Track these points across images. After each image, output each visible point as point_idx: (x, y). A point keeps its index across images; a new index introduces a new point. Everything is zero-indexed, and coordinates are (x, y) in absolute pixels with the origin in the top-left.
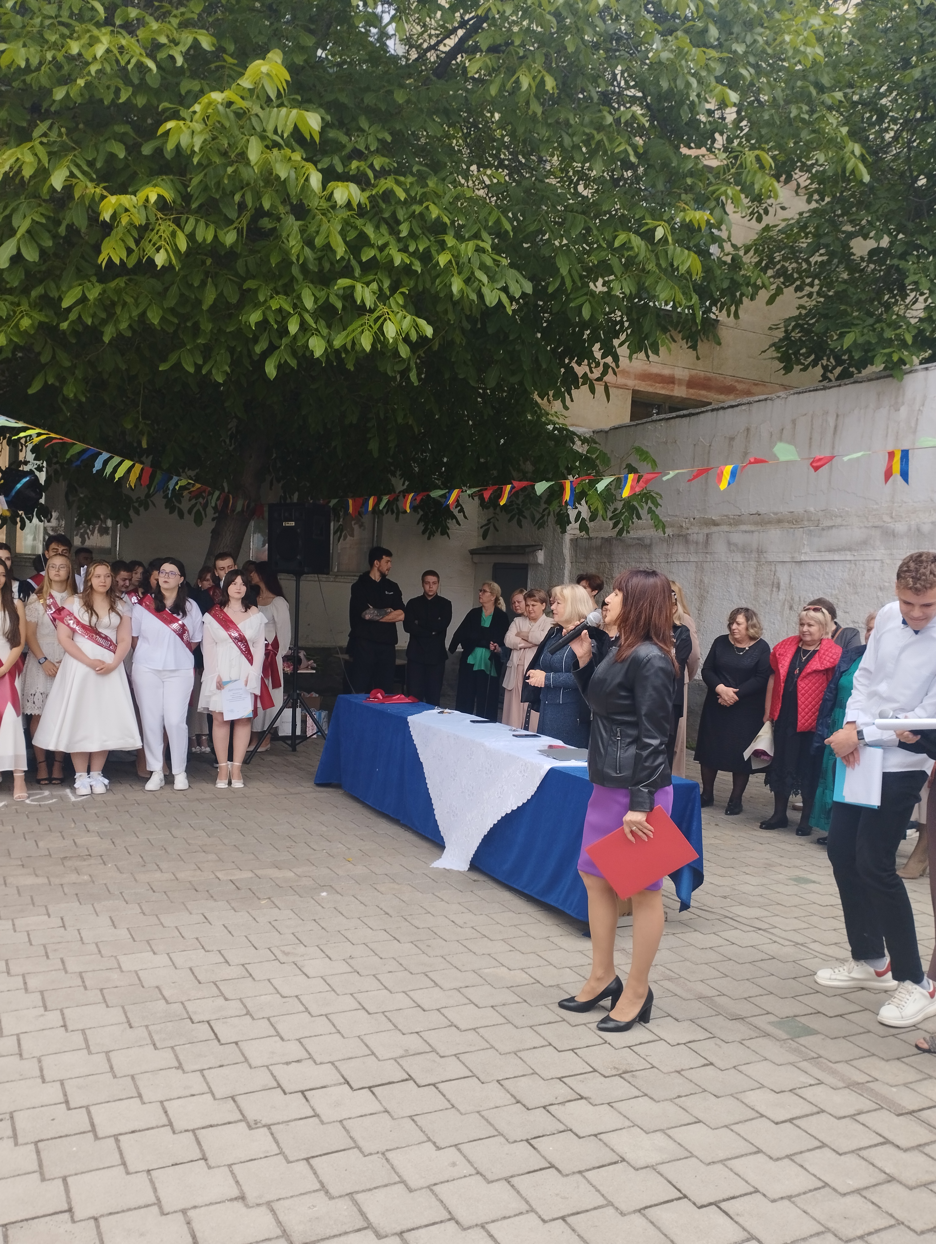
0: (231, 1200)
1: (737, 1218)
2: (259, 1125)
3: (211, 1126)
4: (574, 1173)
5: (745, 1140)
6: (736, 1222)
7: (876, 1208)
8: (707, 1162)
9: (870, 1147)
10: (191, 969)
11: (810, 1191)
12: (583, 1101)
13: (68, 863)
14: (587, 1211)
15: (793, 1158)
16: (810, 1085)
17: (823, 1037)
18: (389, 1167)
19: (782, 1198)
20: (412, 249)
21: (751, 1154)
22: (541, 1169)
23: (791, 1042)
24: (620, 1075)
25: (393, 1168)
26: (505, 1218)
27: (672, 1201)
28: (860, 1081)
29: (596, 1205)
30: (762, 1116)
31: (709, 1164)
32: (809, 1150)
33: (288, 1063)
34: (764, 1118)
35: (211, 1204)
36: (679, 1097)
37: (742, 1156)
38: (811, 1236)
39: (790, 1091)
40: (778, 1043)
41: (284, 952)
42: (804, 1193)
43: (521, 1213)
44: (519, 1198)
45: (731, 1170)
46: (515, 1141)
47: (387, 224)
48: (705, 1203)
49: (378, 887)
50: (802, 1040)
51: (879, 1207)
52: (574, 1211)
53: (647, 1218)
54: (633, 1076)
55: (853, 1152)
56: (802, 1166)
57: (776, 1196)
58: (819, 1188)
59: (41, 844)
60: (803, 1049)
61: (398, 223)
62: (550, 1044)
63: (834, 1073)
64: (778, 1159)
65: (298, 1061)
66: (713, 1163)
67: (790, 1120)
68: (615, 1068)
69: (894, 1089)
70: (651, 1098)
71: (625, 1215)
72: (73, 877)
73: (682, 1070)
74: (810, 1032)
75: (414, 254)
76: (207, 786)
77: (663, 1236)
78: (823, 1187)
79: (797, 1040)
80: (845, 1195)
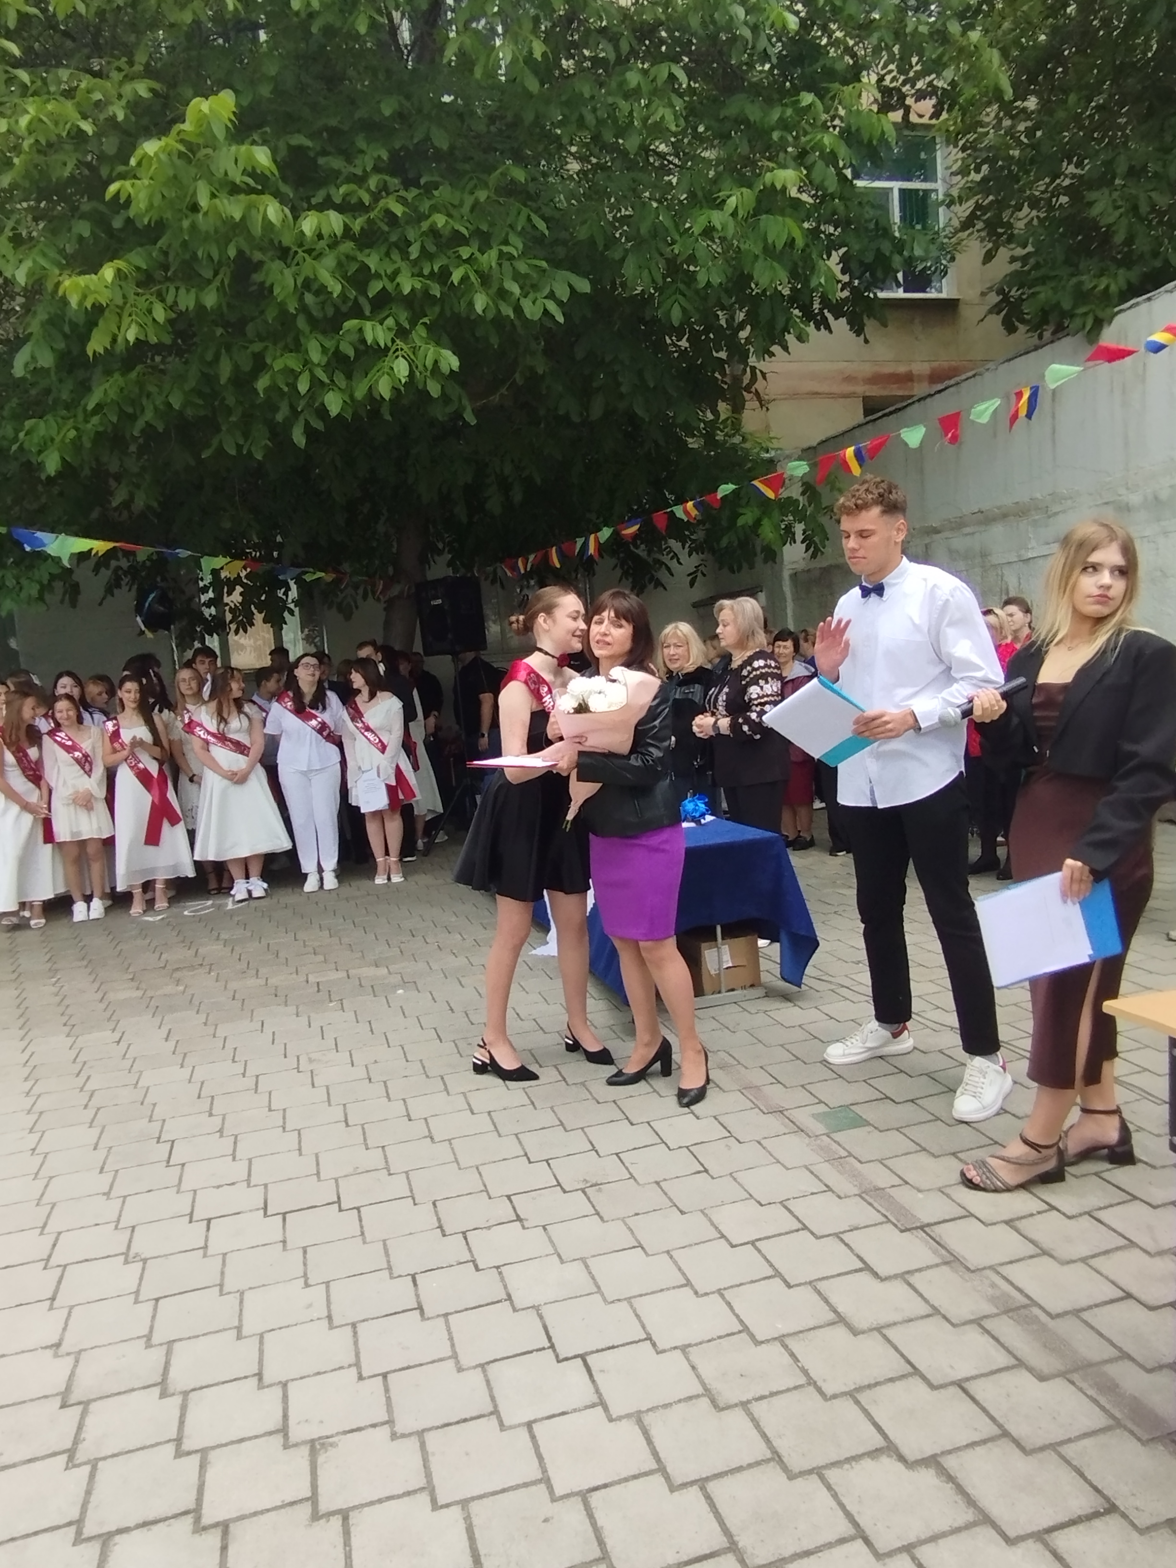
0: (46, 1347)
1: (596, 1377)
2: (138, 1258)
3: (87, 1260)
4: (438, 1316)
5: (680, 1269)
6: (593, 1381)
7: (790, 1360)
8: (610, 1300)
9: (839, 1275)
10: (202, 1083)
11: (720, 1337)
12: (518, 1223)
13: (177, 975)
14: (421, 1365)
15: (724, 1292)
16: (812, 1194)
17: (870, 1129)
18: (237, 1308)
19: (675, 1348)
20: (426, 272)
21: (674, 1288)
22: (403, 1311)
23: (825, 1138)
24: (583, 1191)
25: (241, 1310)
26: (319, 1373)
27: (531, 1352)
28: (882, 1185)
29: (435, 1358)
30: (723, 1236)
31: (613, 1302)
32: (752, 1282)
33: (218, 1187)
34: (722, 1240)
35: (23, 1352)
36: (637, 1214)
37: (662, 1290)
38: (680, 1401)
39: (781, 1202)
40: (807, 1140)
41: (311, 1061)
42: (709, 1341)
43: (341, 1368)
44: (353, 1347)
45: (635, 1311)
46: (400, 1276)
47: (398, 248)
48: (570, 1355)
49: (463, 980)
50: (837, 1136)
51: (796, 1359)
52: (405, 1365)
53: (486, 1376)
54: (600, 1190)
55: (810, 1283)
56: (729, 1304)
57: (667, 1347)
58: (733, 1334)
59: (164, 956)
60: (835, 1146)
61: (409, 244)
62: (526, 1155)
63: (855, 1175)
64: (706, 1294)
65: (233, 1184)
66: (619, 1300)
67: (753, 1243)
68: (585, 1181)
69: (920, 1195)
70: (601, 1218)
71: (463, 1370)
72: (170, 989)
73: (665, 1180)
74: (860, 1122)
75: (431, 276)
76: (365, 883)
77: (488, 1399)
78: (740, 1332)
79: (833, 1135)
80: (762, 1342)
